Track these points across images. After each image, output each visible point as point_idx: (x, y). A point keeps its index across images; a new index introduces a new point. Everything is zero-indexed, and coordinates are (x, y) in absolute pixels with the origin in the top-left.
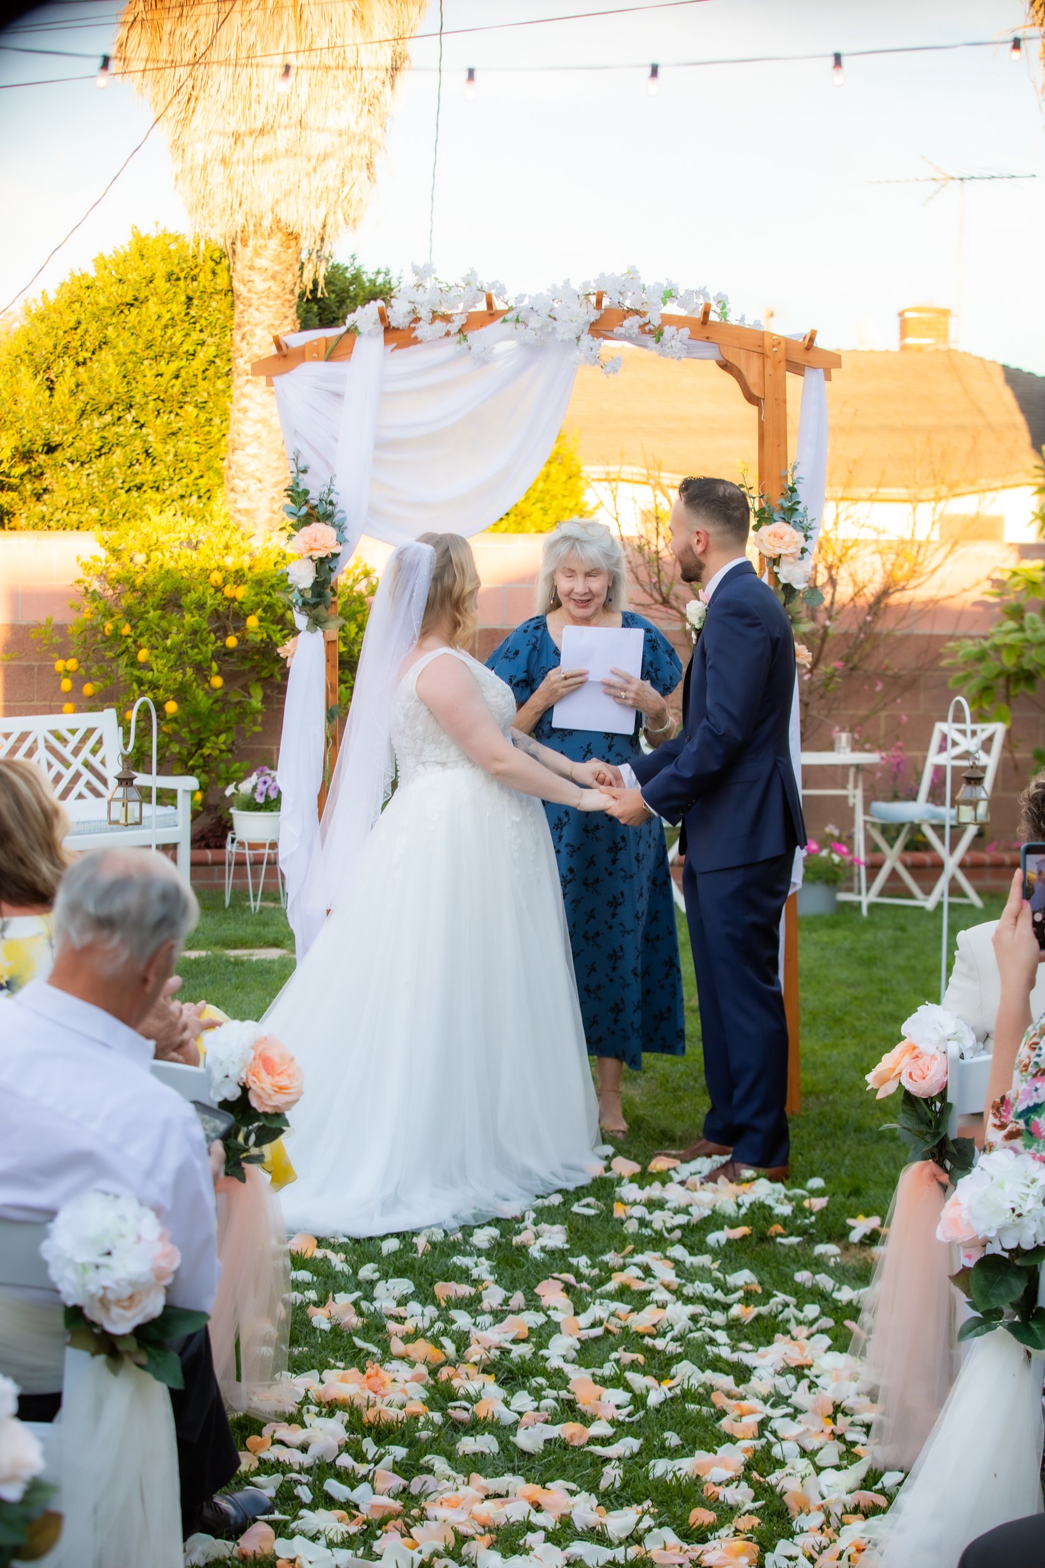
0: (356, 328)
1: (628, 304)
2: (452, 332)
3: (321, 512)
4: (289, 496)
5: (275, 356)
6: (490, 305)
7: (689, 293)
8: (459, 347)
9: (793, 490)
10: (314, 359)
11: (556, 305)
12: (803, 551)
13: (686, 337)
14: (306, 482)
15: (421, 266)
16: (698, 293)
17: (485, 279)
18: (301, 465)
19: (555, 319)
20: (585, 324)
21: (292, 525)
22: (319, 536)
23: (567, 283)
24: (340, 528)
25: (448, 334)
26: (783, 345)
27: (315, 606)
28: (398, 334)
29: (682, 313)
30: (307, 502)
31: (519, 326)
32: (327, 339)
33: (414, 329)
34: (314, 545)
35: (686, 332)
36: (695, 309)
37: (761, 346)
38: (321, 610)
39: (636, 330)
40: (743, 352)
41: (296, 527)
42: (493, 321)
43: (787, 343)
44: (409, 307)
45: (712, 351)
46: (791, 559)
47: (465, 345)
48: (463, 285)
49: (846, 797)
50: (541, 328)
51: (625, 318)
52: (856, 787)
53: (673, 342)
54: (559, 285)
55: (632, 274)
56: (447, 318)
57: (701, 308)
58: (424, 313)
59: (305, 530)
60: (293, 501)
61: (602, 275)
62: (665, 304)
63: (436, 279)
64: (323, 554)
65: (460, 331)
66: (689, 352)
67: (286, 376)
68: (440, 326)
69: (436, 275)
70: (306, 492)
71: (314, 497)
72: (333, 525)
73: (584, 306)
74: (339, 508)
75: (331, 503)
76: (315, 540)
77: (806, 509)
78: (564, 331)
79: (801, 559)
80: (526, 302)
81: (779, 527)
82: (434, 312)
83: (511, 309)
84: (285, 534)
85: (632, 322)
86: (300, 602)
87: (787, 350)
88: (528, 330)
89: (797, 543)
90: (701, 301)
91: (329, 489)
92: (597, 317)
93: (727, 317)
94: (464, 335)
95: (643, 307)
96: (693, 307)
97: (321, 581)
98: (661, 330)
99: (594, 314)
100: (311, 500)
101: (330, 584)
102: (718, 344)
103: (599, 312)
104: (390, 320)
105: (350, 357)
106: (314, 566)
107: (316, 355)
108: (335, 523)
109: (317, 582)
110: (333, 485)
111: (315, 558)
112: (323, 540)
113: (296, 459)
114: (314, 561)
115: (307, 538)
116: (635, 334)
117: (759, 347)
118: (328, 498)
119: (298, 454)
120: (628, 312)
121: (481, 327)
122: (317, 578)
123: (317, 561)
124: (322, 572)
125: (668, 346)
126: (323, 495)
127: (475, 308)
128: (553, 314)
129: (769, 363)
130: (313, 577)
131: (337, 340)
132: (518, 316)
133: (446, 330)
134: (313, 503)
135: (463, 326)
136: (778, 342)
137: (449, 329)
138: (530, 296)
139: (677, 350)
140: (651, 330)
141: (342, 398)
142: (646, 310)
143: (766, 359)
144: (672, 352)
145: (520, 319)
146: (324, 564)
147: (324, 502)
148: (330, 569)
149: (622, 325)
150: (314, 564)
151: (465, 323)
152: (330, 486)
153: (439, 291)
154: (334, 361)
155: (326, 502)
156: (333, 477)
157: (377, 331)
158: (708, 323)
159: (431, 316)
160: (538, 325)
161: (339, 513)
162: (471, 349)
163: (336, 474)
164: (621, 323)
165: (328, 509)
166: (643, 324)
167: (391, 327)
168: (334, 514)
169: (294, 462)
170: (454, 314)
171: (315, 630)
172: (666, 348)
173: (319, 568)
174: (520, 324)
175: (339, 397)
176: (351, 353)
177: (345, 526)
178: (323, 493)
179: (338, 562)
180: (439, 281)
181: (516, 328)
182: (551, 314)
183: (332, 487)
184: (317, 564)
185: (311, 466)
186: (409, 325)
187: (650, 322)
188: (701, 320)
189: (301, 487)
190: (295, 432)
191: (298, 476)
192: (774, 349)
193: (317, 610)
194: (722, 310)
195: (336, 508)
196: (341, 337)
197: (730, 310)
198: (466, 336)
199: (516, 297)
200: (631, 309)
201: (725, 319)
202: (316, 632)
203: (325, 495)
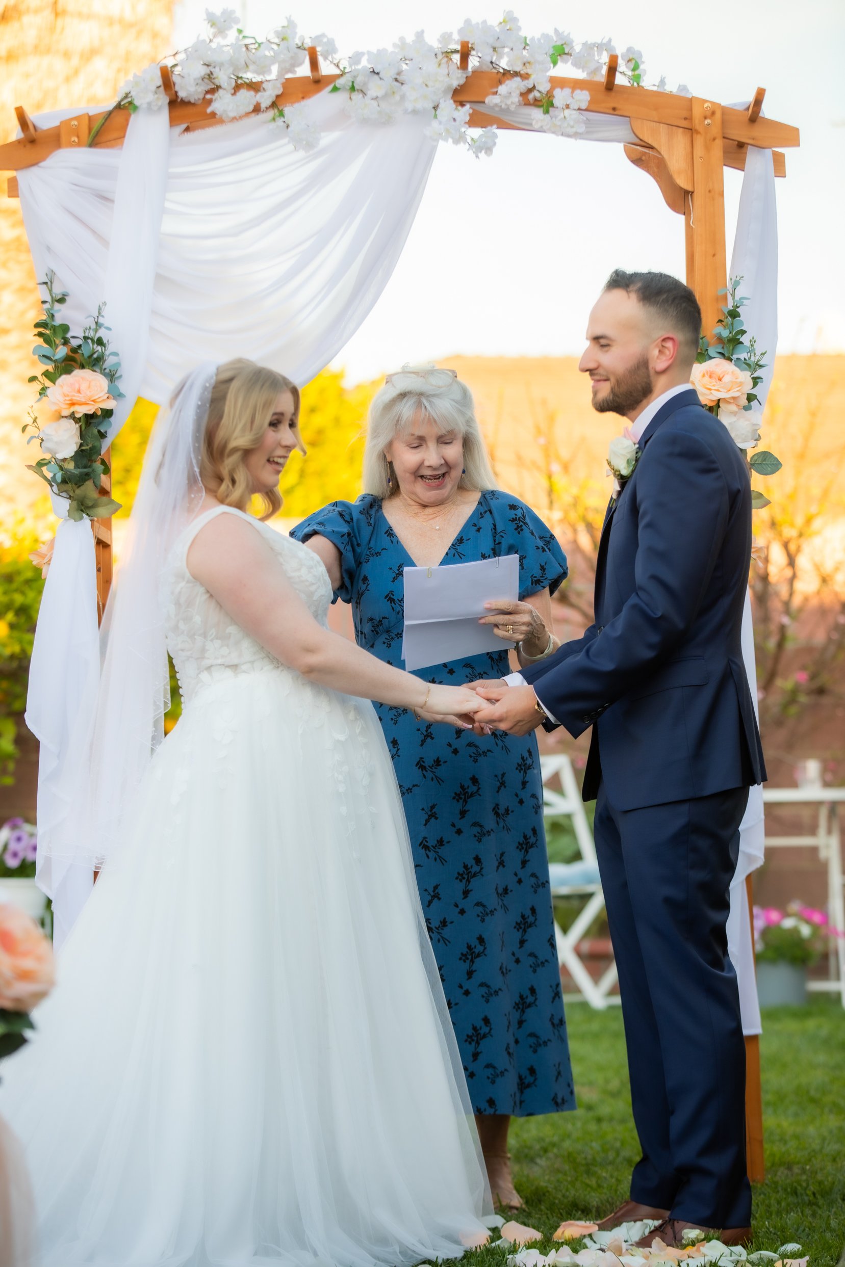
0: (130, 103)
1: (504, 63)
2: (263, 106)
3: (86, 354)
4: (40, 335)
5: (19, 142)
6: (314, 65)
7: (589, 47)
8: (272, 125)
9: (734, 314)
10: (72, 145)
11: (404, 67)
12: (751, 398)
13: (584, 106)
14: (62, 315)
15: (218, 12)
16: (600, 47)
17: (306, 33)
18: (58, 291)
19: (403, 84)
20: (445, 89)
21: (46, 374)
22: (84, 386)
23: (420, 35)
24: (112, 376)
25: (257, 109)
26: (718, 115)
27: (77, 482)
28: (190, 110)
29: (579, 74)
30: (66, 342)
31: (357, 96)
32: (91, 119)
33: (210, 102)
34: (77, 398)
35: (583, 97)
36: (598, 69)
37: (688, 118)
38: (88, 489)
39: (516, 99)
40: (663, 128)
41: (51, 376)
42: (319, 91)
43: (725, 114)
44: (204, 71)
45: (622, 130)
46: (733, 408)
47: (280, 122)
48: (277, 40)
49: (814, 850)
50: (386, 96)
51: (500, 82)
52: (829, 832)
53: (567, 113)
54: (410, 39)
55: (510, 22)
56: (254, 87)
57: (604, 70)
58: (224, 78)
59: (64, 379)
60: (48, 341)
61: (468, 22)
62: (555, 63)
63: (240, 31)
64: (89, 410)
65: (274, 105)
66: (590, 132)
67: (34, 170)
68: (246, 98)
69: (239, 26)
70: (65, 328)
71: (76, 332)
72: (103, 372)
73: (444, 66)
74: (110, 349)
75: (100, 342)
76: (79, 391)
77: (753, 341)
78: (414, 97)
79: (747, 408)
80: (365, 63)
81: (717, 365)
82: (237, 78)
83: (343, 73)
84: (37, 386)
85: (510, 90)
86: (59, 478)
87: (724, 123)
88: (367, 100)
89: (741, 384)
90: (605, 59)
91: (97, 323)
92: (462, 81)
93: (641, 80)
94: (278, 109)
95: (524, 68)
96: (593, 66)
97: (87, 449)
98: (550, 97)
99: (458, 78)
100: (71, 339)
101: (100, 455)
102: (629, 117)
103: (465, 76)
104: (177, 88)
105: (122, 144)
106: (77, 428)
107: (76, 140)
108: (105, 369)
109: (82, 451)
110: (103, 316)
111: (78, 416)
112: (90, 392)
113: (49, 283)
114: (77, 420)
115: (66, 390)
116: (514, 106)
117: (685, 119)
118: (95, 335)
119: (52, 277)
120: (504, 74)
121: (303, 98)
122: (81, 445)
123: (80, 422)
124: (88, 436)
125: (559, 118)
126: (88, 331)
127: (294, 72)
128: (400, 78)
129: (699, 141)
130: (76, 443)
131: (105, 119)
132: (353, 82)
133: (255, 103)
134: (74, 343)
135: (278, 96)
136: (711, 112)
137: (259, 101)
138: (369, 52)
139: (572, 123)
140: (536, 100)
141: (112, 201)
142: (529, 71)
143: (695, 136)
144: (566, 125)
145: (357, 87)
146: (91, 425)
147: (89, 341)
148: (99, 432)
149: (497, 92)
150: (77, 426)
151: (279, 92)
152: (98, 317)
153: (244, 49)
154: (101, 147)
155: (92, 340)
156: (101, 306)
157: (160, 103)
158: (615, 88)
159: (233, 84)
160: (380, 93)
161: (111, 357)
162: (289, 129)
163: (105, 302)
164: (495, 90)
165: (95, 351)
166: (525, 91)
167: (179, 100)
168: (103, 357)
169: (48, 287)
170: (266, 81)
171: (82, 518)
172: (557, 119)
173: (84, 433)
174: (356, 93)
175: (106, 199)
176: (124, 137)
177: (116, 376)
178: (88, 328)
179: (110, 424)
180: (244, 34)
181: (350, 98)
182: (399, 78)
183: (101, 320)
184: (81, 427)
185: (70, 294)
186: (204, 97)
187: (534, 87)
188: (605, 84)
189: (58, 321)
190: (49, 249)
191: (52, 306)
192: (707, 122)
193: (82, 488)
194: (633, 70)
195: (106, 348)
196: (110, 113)
197: (645, 71)
198: (282, 110)
199: (351, 56)
200: (509, 71)
201: (638, 84)
202: (82, 520)
203: (91, 331)
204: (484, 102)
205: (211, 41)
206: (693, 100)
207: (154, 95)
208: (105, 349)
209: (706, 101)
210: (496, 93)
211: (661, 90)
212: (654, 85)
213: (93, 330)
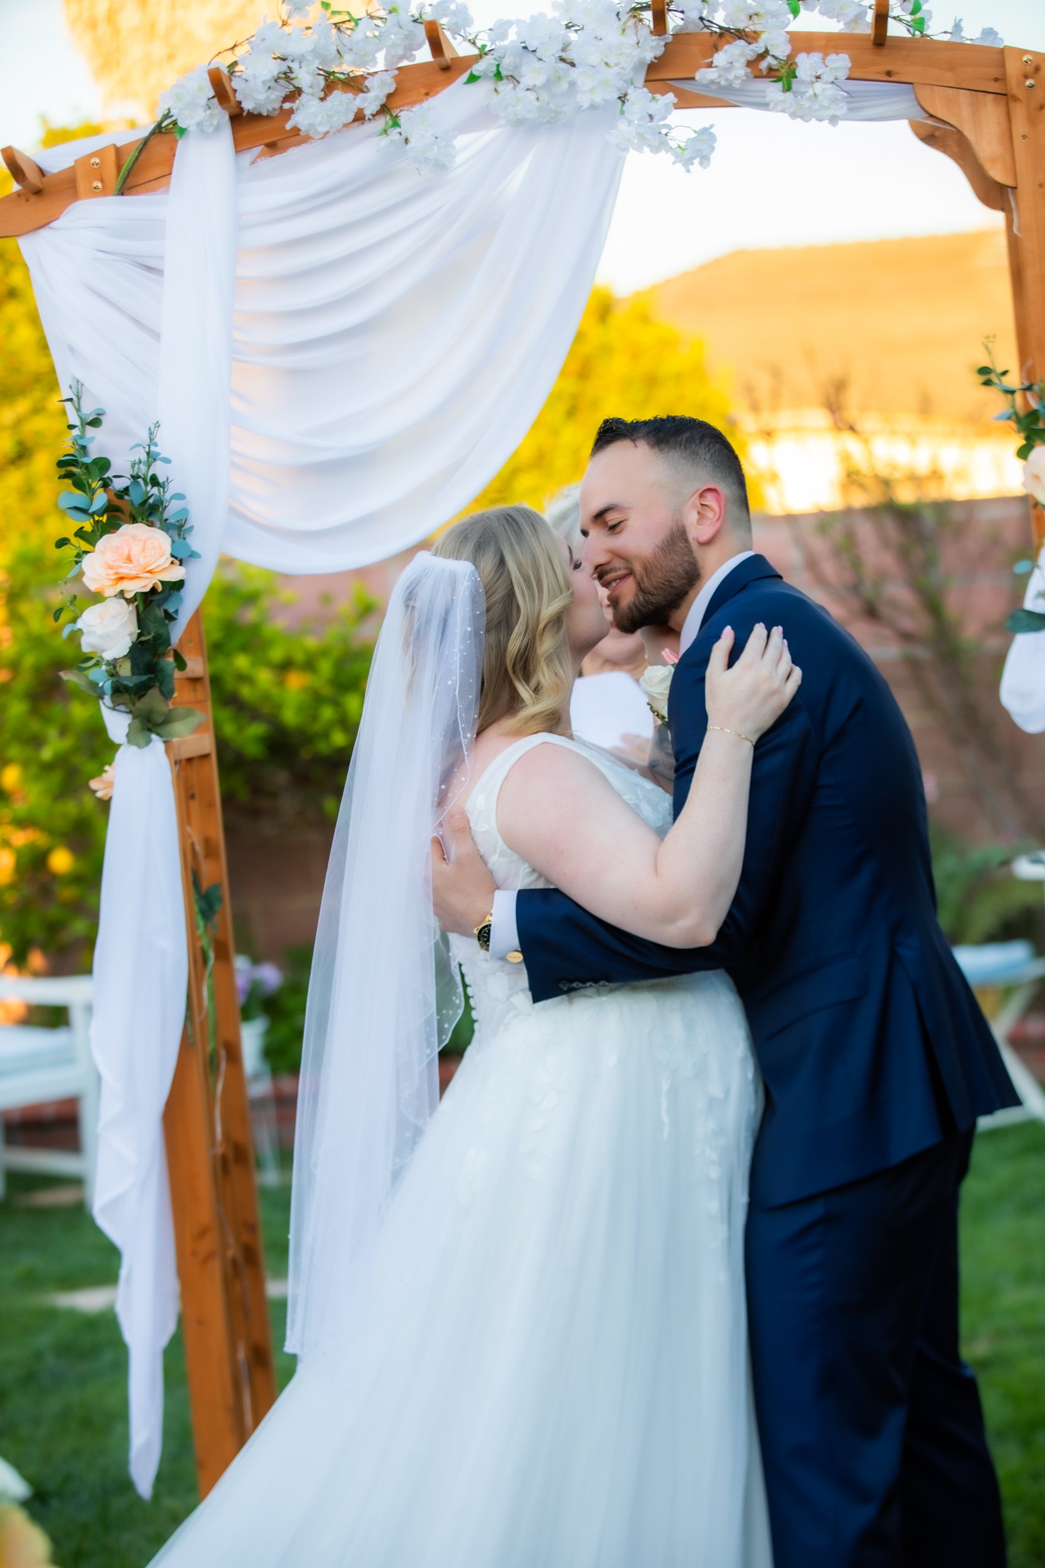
0: (175, 123)
1: (720, 18)
2: (368, 113)
3: (137, 501)
4: (66, 476)
5: (19, 194)
6: (436, 46)
8: (384, 141)
10: (95, 193)
11: (573, 36)
13: (843, 75)
14: (99, 443)
18: (88, 410)
19: (573, 65)
20: (636, 69)
21: (80, 534)
22: (136, 550)
24: (178, 529)
25: (359, 117)
26: (1043, 71)
27: (140, 691)
28: (264, 127)
29: (834, 26)
30: (106, 485)
31: (505, 87)
32: (118, 151)
33: (291, 111)
34: (125, 570)
35: (841, 62)
36: (861, 16)
37: (1001, 79)
38: (155, 698)
39: (740, 71)
40: (963, 96)
41: (89, 538)
42: (449, 82)
44: (276, 68)
45: (903, 102)
47: (394, 134)
48: (382, 14)
50: (548, 85)
51: (716, 48)
53: (818, 87)
56: (355, 84)
57: (870, 16)
58: (305, 77)
59: (107, 541)
60: (79, 485)
62: (795, 12)
63: (326, 5)
64: (146, 586)
65: (384, 109)
66: (855, 108)
67: (44, 233)
68: (343, 103)
70: (103, 464)
71: (122, 466)
72: (166, 526)
73: (630, 31)
74: (171, 490)
75: (154, 481)
76: (129, 559)
80: (513, 36)
82: (328, 74)
83: (483, 53)
85: (731, 58)
86: (107, 685)
88: (521, 92)
91: (148, 453)
92: (660, 52)
93: (925, 26)
94: (392, 115)
95: (751, 22)
96: (852, 12)
97: (149, 640)
98: (791, 65)
99: (653, 48)
100: (114, 479)
101: (170, 645)
102: (912, 84)
103: (663, 43)
104: (239, 97)
105: (168, 183)
106: (130, 612)
107: (100, 185)
108: (166, 520)
109: (141, 643)
110: (156, 445)
111: (129, 596)
112: (145, 557)
113: (75, 399)
114: (129, 601)
115: (110, 557)
116: (739, 82)
117: (996, 80)
118: (148, 471)
119: (78, 389)
120: (721, 35)
121: (427, 94)
122: (140, 635)
123: (136, 600)
124: (150, 621)
125: (807, 95)
126: (136, 466)
127: (411, 57)
128: (569, 55)
129: (1019, 112)
130: (130, 635)
131: (139, 150)
132: (498, 66)
133: (356, 110)
134: (119, 484)
135: (389, 96)
136: (1033, 66)
137: (361, 107)
138: (519, 22)
139: (826, 103)
140: (770, 69)
141: (159, 272)
142: (758, 28)
143: (1012, 104)
144: (817, 107)
145: (504, 73)
146: (153, 603)
147: (140, 480)
148: (166, 612)
149: (712, 62)
150: (132, 607)
151: (392, 90)
152: (149, 446)
153: (334, 31)
154: (137, 194)
155: (145, 480)
156: (152, 429)
157: (215, 123)
158: (887, 43)
159: (322, 82)
160: (539, 80)
161: (173, 501)
162: (410, 145)
163: (157, 423)
164: (709, 60)
165: (150, 495)
166: (755, 58)
167: (245, 114)
168: (162, 502)
169: (73, 404)
170: (369, 74)
171: (148, 742)
172: (804, 98)
173: (142, 616)
174: (505, 81)
175: (150, 269)
176: (171, 174)
177: (187, 526)
178: (137, 461)
179: (181, 601)
180: (333, 8)
181: (496, 90)
182: (564, 55)
183: (153, 448)
184: (137, 607)
185: (107, 410)
186: (281, 107)
187: (767, 52)
188: (872, 37)
189: (94, 454)
190: (71, 349)
191: (83, 432)
192: (1028, 82)
193: (145, 699)
194: (913, 13)
195: (166, 490)
196: (146, 142)
197: (930, 12)
198: (397, 116)
199: (491, 27)
200: (728, 30)
201: (921, 32)
202: (151, 745)
203: (141, 465)
204: (693, 79)
205: (284, 24)
206: (1006, 52)
207: (205, 111)
208: (164, 491)
209: (1026, 52)
210: (710, 65)
211: (958, 40)
212: (945, 32)
213: (144, 464)
